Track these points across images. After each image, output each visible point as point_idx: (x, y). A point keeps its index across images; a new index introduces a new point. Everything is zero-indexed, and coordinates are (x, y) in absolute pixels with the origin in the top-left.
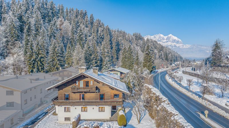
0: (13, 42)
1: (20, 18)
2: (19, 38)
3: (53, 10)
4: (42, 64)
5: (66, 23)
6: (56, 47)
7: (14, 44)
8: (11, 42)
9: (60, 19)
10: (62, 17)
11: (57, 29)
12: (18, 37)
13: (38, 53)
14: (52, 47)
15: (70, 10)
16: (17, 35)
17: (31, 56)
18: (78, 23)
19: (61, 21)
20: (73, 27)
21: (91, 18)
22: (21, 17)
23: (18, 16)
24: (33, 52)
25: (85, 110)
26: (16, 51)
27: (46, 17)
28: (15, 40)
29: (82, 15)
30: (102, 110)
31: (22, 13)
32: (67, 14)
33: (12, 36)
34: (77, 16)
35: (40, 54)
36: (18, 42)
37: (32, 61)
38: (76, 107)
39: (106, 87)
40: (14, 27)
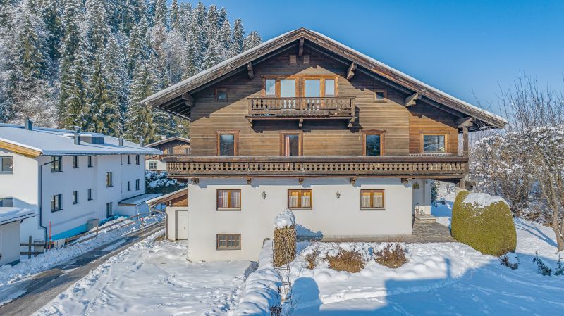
0: (29, 81)
1: (51, 20)
2: (45, 71)
3: (137, 6)
4: (110, 129)
5: (174, 36)
6: (149, 83)
7: (31, 87)
8: (23, 80)
9: (156, 28)
10: (162, 24)
11: (150, 47)
12: (43, 68)
13: (99, 97)
14: (140, 83)
15: (182, 7)
16: (42, 63)
17: (78, 106)
18: (204, 38)
19: (159, 33)
20: (192, 45)
21: (236, 28)
22: (53, 18)
23: (45, 14)
24: (84, 94)
25: (304, 204)
26: (38, 103)
27: (120, 22)
28: (35, 75)
29: (215, 18)
30: (373, 203)
31: (55, 8)
32: (175, 16)
33: (27, 65)
34: (200, 21)
35: (104, 101)
36: (43, 81)
37: (81, 118)
38: (263, 188)
39: (389, 107)
40: (34, 40)
